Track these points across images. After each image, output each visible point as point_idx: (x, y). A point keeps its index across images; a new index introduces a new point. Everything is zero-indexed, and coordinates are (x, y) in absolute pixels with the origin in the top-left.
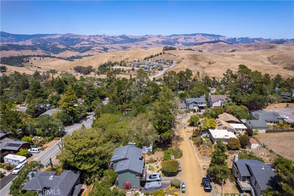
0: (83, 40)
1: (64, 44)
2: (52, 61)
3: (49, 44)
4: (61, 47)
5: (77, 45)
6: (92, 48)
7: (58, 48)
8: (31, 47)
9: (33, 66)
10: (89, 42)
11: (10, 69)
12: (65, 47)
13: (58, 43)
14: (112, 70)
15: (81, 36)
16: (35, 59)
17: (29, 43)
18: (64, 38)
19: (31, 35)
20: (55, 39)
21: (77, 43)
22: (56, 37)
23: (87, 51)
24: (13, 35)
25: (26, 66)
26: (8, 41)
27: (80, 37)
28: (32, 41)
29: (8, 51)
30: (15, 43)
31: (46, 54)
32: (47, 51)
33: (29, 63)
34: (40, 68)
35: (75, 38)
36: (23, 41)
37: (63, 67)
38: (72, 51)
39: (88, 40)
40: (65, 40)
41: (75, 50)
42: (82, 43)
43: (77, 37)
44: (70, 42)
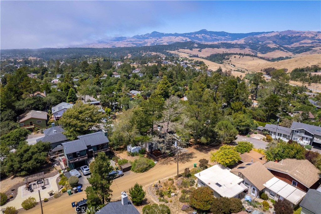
0: (305, 38)
1: (278, 43)
2: (251, 60)
3: (261, 42)
4: (272, 46)
5: (295, 44)
6: (313, 49)
7: (269, 47)
8: (240, 46)
9: (230, 64)
10: (313, 41)
11: (209, 65)
12: (277, 46)
13: (271, 42)
14: (309, 76)
15: (304, 33)
16: (235, 57)
17: (242, 41)
18: (280, 36)
19: (246, 34)
20: (269, 38)
21: (295, 42)
22: (271, 35)
23: (304, 52)
24: (230, 34)
25: (225, 63)
26: (225, 40)
27: (302, 35)
28: (245, 39)
29: (219, 48)
30: (229, 42)
31: (252, 54)
32: (255, 50)
33: (228, 61)
34: (235, 66)
35: (294, 35)
36: (237, 39)
37: (257, 67)
38: (284, 51)
39: (312, 38)
40: (280, 39)
41: (289, 50)
42: (302, 42)
43: (297, 35)
44: (287, 41)
